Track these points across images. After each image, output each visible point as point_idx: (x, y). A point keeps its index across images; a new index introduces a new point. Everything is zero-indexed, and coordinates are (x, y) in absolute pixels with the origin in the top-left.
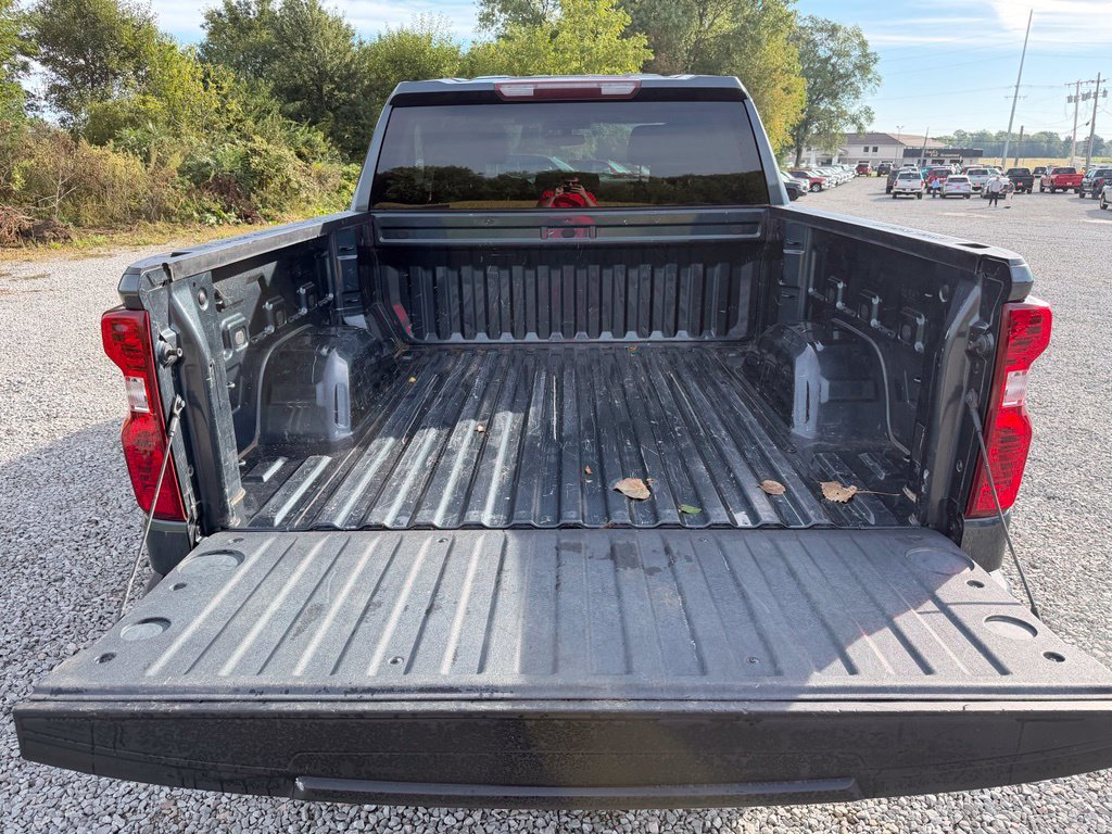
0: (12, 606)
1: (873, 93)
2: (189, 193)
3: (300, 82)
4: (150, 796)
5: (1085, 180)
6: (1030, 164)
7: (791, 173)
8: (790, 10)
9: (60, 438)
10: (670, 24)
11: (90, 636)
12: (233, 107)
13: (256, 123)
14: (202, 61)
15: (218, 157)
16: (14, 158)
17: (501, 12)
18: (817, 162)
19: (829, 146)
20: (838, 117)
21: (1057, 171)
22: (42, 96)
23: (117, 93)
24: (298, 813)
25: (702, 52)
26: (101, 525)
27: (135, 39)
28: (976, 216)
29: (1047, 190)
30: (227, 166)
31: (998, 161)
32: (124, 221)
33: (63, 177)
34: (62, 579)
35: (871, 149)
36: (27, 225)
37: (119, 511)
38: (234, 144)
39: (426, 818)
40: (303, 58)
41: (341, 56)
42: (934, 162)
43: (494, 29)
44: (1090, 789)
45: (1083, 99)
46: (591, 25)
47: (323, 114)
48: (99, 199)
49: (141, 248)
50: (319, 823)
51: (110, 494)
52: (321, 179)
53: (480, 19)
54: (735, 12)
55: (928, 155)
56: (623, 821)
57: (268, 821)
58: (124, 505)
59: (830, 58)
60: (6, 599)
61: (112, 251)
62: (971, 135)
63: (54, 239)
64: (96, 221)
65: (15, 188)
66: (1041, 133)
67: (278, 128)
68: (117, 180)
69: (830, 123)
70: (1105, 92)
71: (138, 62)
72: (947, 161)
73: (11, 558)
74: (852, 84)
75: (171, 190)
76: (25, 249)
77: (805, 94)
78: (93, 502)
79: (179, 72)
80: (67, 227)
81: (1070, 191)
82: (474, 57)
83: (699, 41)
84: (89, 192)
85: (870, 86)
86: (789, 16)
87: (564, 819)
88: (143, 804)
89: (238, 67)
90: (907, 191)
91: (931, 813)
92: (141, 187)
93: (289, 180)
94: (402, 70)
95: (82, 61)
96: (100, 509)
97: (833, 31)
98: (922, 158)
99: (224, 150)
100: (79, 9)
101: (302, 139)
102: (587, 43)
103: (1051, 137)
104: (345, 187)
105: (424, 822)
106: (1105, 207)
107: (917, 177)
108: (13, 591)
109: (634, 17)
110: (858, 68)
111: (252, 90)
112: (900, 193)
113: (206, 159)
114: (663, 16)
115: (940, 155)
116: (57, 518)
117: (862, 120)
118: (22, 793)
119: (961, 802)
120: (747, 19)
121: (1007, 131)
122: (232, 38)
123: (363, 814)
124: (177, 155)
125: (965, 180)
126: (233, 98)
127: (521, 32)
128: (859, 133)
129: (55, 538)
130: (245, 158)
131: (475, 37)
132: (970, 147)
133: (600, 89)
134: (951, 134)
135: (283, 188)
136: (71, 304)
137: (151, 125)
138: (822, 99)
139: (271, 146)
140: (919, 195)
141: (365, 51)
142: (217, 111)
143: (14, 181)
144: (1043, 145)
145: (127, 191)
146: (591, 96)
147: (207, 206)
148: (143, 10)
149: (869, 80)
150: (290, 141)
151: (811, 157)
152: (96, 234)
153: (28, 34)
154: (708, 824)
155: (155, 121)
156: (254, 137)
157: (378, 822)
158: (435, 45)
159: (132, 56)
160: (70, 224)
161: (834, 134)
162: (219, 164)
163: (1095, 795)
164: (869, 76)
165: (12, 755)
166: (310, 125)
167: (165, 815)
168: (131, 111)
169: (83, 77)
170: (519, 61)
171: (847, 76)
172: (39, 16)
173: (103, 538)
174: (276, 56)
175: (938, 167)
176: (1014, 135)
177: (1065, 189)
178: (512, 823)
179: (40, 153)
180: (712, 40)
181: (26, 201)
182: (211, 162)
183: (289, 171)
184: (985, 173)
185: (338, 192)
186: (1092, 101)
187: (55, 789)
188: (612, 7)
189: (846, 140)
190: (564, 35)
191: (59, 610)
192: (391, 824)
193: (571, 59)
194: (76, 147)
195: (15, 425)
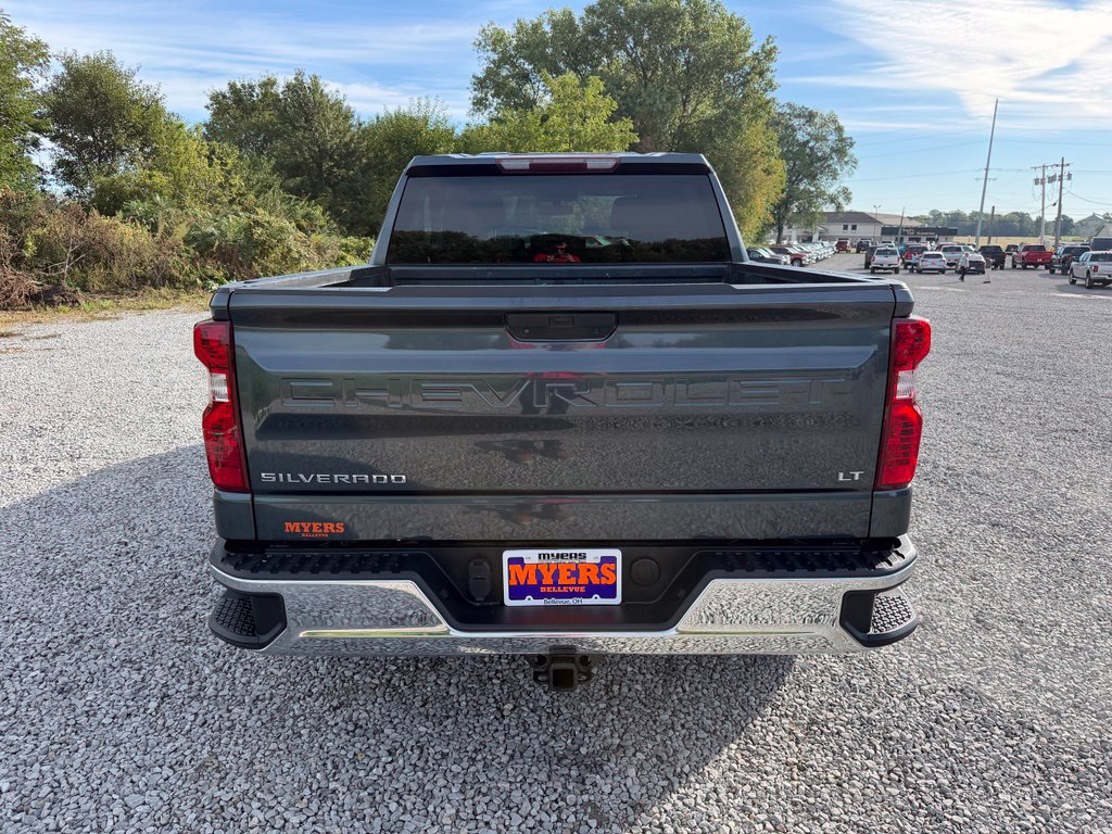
0: (56, 609)
1: (850, 174)
2: (193, 261)
3: (300, 159)
4: (193, 753)
5: (1054, 256)
6: (1002, 242)
7: (773, 249)
8: (768, 98)
9: (85, 475)
10: (655, 110)
11: (129, 633)
12: (236, 181)
13: (257, 197)
14: (209, 140)
15: (223, 227)
16: (27, 227)
17: (493, 96)
18: (798, 239)
19: (809, 224)
20: (817, 197)
21: (1027, 248)
22: (49, 170)
23: (122, 168)
24: (325, 764)
25: (686, 135)
26: (130, 546)
27: (143, 118)
28: (950, 289)
29: (1019, 266)
30: (230, 236)
31: (972, 240)
32: (130, 287)
33: (73, 246)
34: (99, 588)
35: (850, 227)
36: (36, 290)
37: (146, 534)
38: (238, 215)
39: (436, 767)
40: (304, 138)
41: (341, 135)
42: (910, 239)
43: (487, 112)
44: (1007, 745)
45: (1049, 182)
46: (580, 110)
47: (322, 190)
48: (106, 266)
49: (145, 312)
50: (343, 771)
51: (136, 521)
52: (320, 249)
53: (474, 104)
54: (716, 99)
55: (905, 234)
56: (605, 768)
57: (299, 769)
58: (150, 530)
59: (808, 142)
60: (50, 604)
61: (118, 315)
62: (946, 214)
63: (63, 302)
64: (103, 287)
65: (27, 255)
66: (1013, 213)
67: (279, 201)
68: (125, 248)
69: (810, 203)
70: (1069, 176)
71: (145, 139)
72: (924, 239)
73: (50, 572)
74: (829, 166)
75: (176, 258)
76: (34, 312)
77: (785, 175)
78: (122, 527)
79: (186, 149)
80: (75, 292)
81: (1040, 267)
82: (468, 138)
83: (682, 126)
84: (97, 259)
85: (847, 168)
86: (768, 102)
87: (555, 767)
88: (188, 758)
89: (241, 145)
90: (885, 266)
91: (870, 763)
92: (147, 255)
93: (290, 250)
94: (399, 150)
95: (90, 138)
96: (128, 533)
97: (810, 117)
98: (899, 236)
99: (228, 222)
100: (90, 90)
101: (301, 212)
102: (576, 126)
103: (1023, 217)
104: (343, 258)
105: (434, 770)
106: (1073, 282)
107: (894, 253)
108: (55, 598)
109: (621, 102)
110: (835, 151)
111: (255, 166)
112: (878, 268)
113: (211, 229)
114: (648, 102)
115: (917, 233)
116: (89, 540)
117: (841, 200)
118: (81, 751)
119: (895, 754)
120: (728, 105)
121: (978, 210)
122: (235, 118)
123: (381, 764)
124: (183, 225)
125: (939, 256)
126: (236, 174)
127: (513, 116)
128: (838, 212)
129: (89, 555)
130: (248, 230)
131: (468, 120)
132: (946, 226)
133: (586, 164)
134: (926, 213)
135: (284, 257)
136: (83, 361)
137: (158, 198)
138: (801, 180)
139: (272, 218)
140: (897, 270)
141: (363, 132)
142: (221, 185)
143: (26, 248)
144: (1015, 224)
145: (133, 259)
146: (578, 170)
147: (210, 273)
148: (152, 91)
149: (846, 163)
150: (290, 214)
151: (792, 234)
152: (103, 299)
153: (40, 113)
154: (679, 770)
155: (161, 194)
156: (257, 209)
157: (394, 770)
158: (431, 127)
159: (139, 133)
160: (78, 289)
161: (813, 212)
162: (223, 234)
163: (1011, 750)
164: (846, 159)
165: (69, 723)
166: (309, 200)
167: (208, 767)
168: (137, 185)
169: (91, 152)
170: (511, 142)
171: (824, 159)
172: (53, 97)
173: (133, 556)
174: (278, 135)
175: (914, 244)
176: (986, 215)
177: (1036, 265)
178: (510, 770)
179: (52, 221)
180: (695, 124)
181: (36, 267)
182: (216, 232)
183: (290, 241)
184: (959, 250)
185: (336, 262)
186: (1057, 183)
187: (110, 748)
188: (600, 94)
189: (826, 218)
190: (555, 119)
191: (99, 612)
192: (406, 771)
193: (560, 142)
194: (87, 217)
195: (40, 464)
